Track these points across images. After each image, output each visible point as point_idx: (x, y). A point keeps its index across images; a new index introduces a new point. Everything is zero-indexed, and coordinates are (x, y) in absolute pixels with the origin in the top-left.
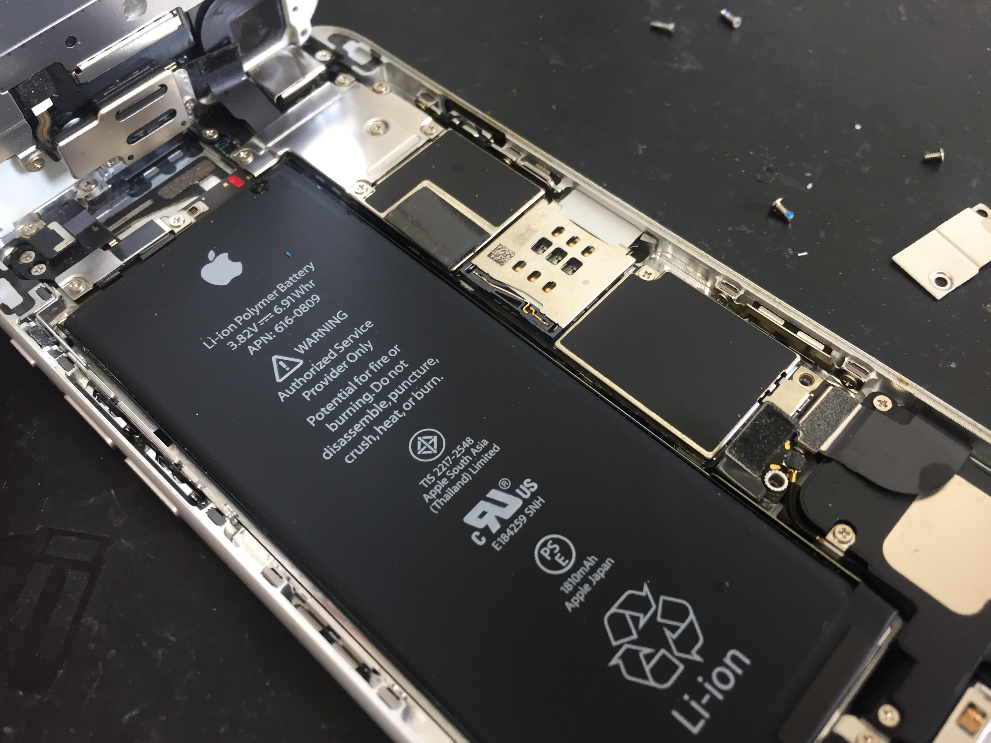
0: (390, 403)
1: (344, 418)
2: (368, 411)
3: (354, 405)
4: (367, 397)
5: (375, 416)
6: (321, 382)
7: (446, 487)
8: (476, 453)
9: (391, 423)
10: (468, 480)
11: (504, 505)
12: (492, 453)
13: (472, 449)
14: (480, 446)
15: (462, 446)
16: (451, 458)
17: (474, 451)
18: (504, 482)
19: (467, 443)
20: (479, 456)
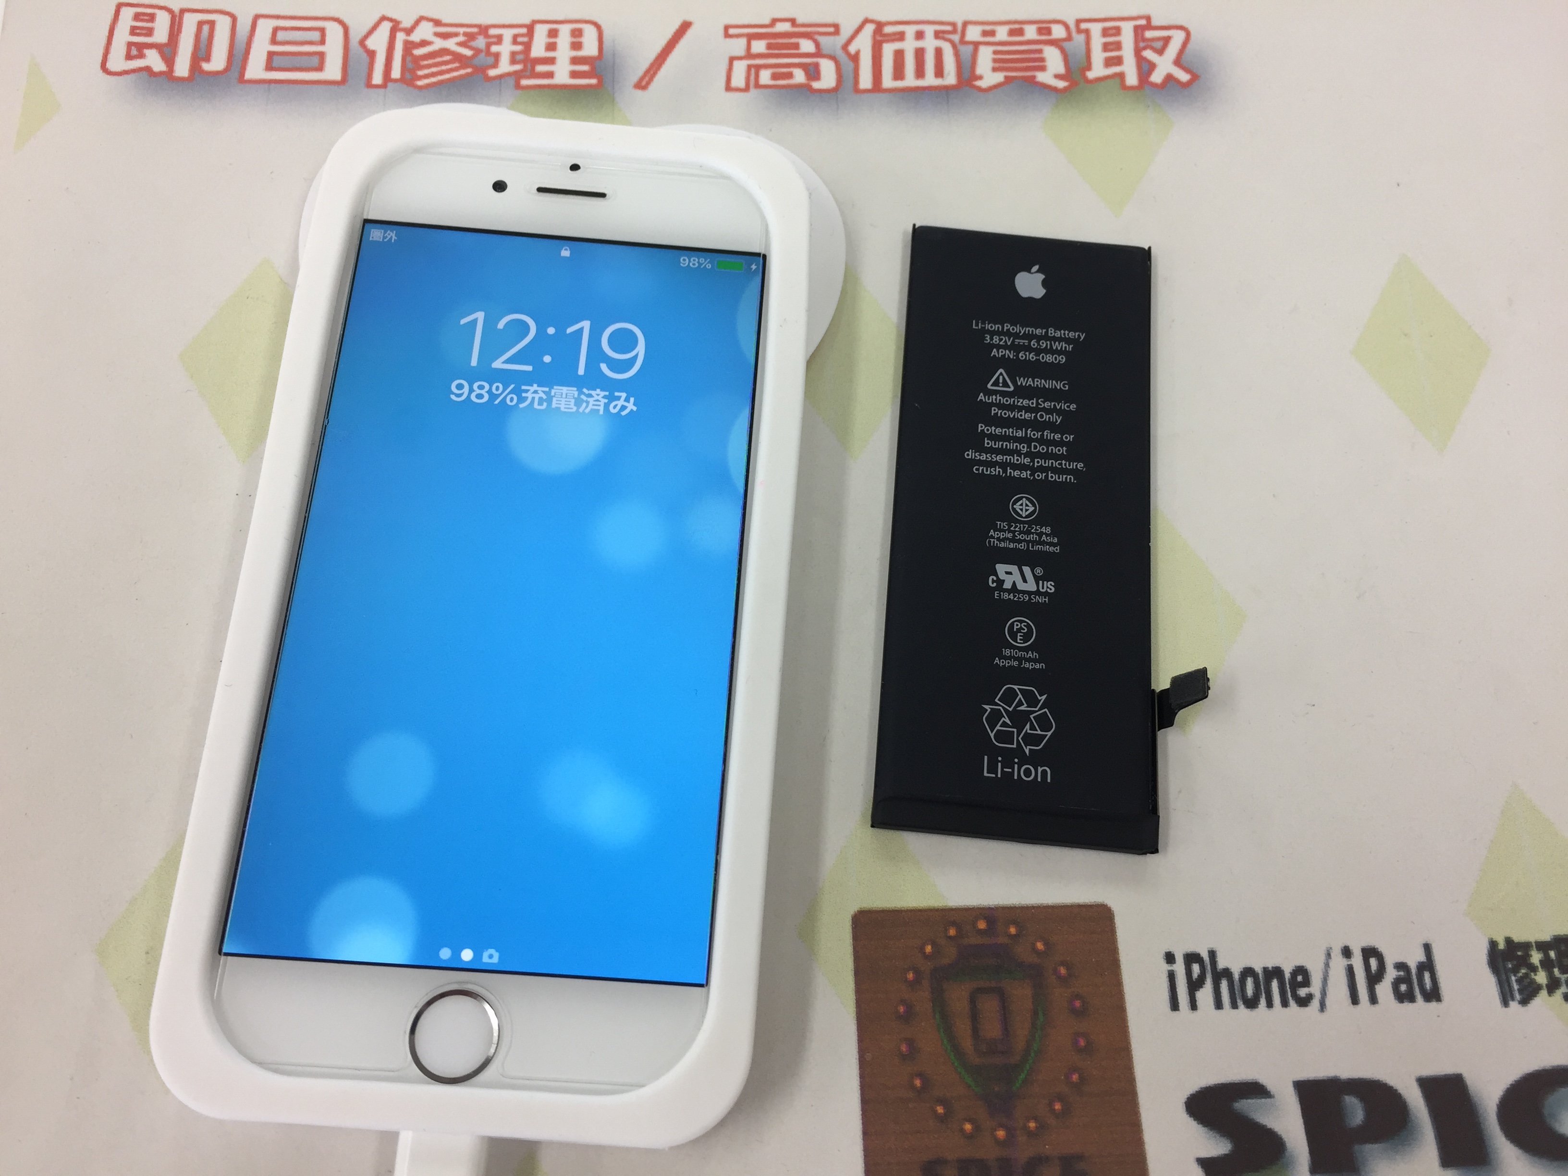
0: (1031, 464)
1: (998, 445)
2: (1015, 455)
3: (1012, 444)
4: (1024, 447)
5: (1015, 462)
6: (1010, 413)
7: (1008, 539)
8: (1044, 540)
9: (1020, 475)
10: (1023, 548)
11: (1025, 581)
12: (1052, 549)
13: (1044, 536)
14: (1050, 539)
15: (1041, 528)
16: (1028, 527)
17: (1044, 538)
18: (1039, 571)
19: (1046, 530)
20: (1043, 543)
